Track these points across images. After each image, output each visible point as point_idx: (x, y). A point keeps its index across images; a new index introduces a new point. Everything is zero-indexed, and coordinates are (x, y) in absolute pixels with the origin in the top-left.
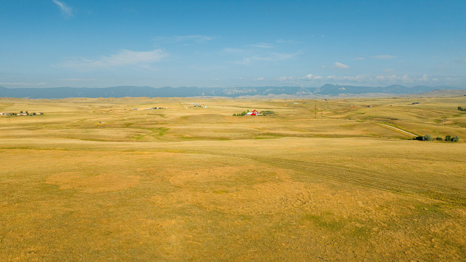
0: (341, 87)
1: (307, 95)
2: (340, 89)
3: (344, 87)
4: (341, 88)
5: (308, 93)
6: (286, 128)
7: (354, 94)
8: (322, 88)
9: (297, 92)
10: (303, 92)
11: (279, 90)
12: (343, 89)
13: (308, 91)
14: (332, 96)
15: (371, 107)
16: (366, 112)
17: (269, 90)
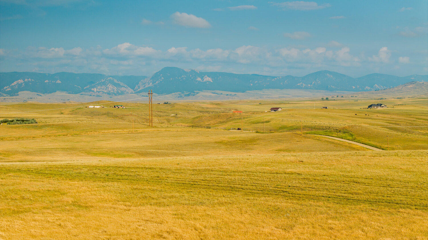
0: (202, 75)
1: (119, 94)
2: (199, 79)
3: (210, 74)
4: (202, 78)
5: (123, 89)
6: (73, 149)
7: (233, 93)
8: (155, 77)
9: (94, 87)
10: (110, 87)
11: (47, 81)
12: (207, 79)
13: (122, 84)
14: (181, 97)
15: (280, 110)
16: (272, 119)
17: (21, 81)
